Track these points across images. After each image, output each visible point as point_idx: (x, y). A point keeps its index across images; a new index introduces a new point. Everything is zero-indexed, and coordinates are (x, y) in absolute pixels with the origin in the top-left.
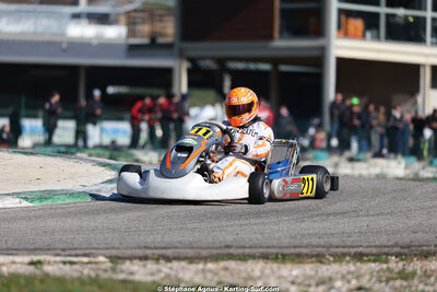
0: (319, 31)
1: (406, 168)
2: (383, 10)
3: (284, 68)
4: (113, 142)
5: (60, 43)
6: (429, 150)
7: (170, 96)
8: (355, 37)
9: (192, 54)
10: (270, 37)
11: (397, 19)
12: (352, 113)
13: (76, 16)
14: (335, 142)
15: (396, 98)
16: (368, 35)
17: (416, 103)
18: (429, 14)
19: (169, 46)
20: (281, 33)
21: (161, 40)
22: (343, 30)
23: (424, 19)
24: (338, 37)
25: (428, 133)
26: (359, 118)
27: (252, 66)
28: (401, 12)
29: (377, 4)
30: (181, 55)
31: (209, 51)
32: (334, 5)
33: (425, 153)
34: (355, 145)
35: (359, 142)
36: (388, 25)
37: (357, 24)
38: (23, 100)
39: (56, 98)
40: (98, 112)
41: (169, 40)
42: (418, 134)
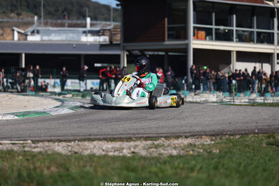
0: (186, 37)
1: (217, 97)
2: (214, 27)
3: (170, 54)
4: (92, 88)
5: (73, 44)
6: (235, 89)
7: (119, 67)
8: (201, 39)
9: (128, 48)
10: (164, 40)
11: (220, 31)
12: (200, 73)
13: (84, 32)
14: (194, 86)
15: (221, 66)
16: (207, 38)
17: (230, 68)
18: (235, 28)
19: (118, 45)
20: (168, 38)
21: (114, 42)
22: (196, 37)
23: (233, 30)
24: (193, 40)
25: (234, 82)
26: (203, 76)
27: (156, 53)
28: (222, 28)
29: (211, 24)
30: (124, 49)
31: (136, 47)
32: (192, 25)
33: (233, 91)
34: (202, 87)
35: (203, 86)
36: (216, 33)
37: (203, 33)
38: (55, 70)
39: (64, 69)
40: (85, 75)
41: (119, 42)
42: (230, 82)
